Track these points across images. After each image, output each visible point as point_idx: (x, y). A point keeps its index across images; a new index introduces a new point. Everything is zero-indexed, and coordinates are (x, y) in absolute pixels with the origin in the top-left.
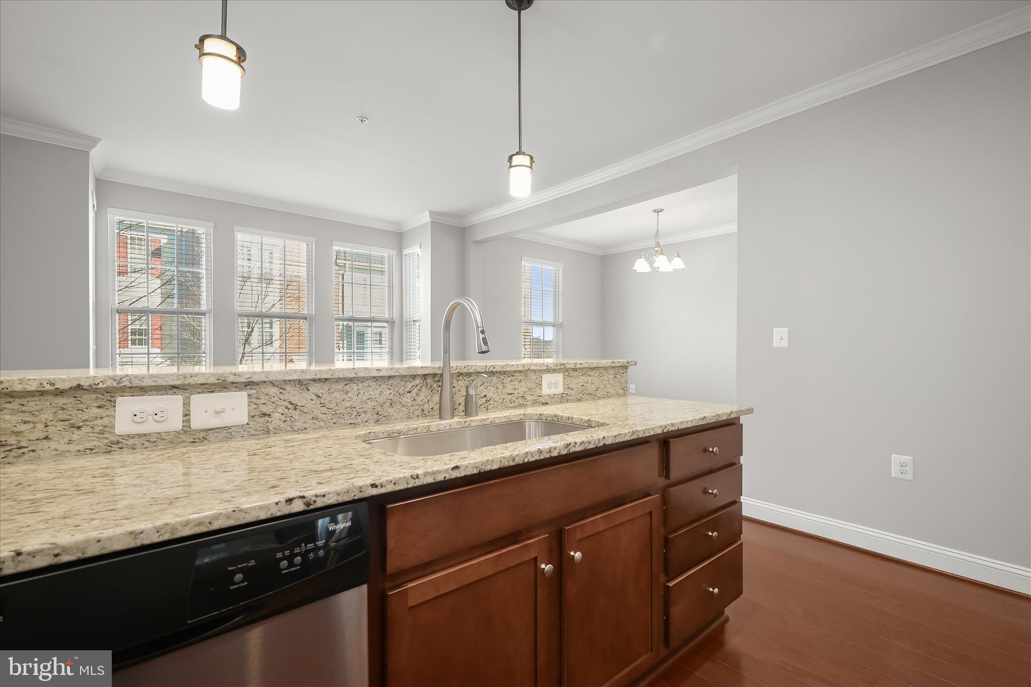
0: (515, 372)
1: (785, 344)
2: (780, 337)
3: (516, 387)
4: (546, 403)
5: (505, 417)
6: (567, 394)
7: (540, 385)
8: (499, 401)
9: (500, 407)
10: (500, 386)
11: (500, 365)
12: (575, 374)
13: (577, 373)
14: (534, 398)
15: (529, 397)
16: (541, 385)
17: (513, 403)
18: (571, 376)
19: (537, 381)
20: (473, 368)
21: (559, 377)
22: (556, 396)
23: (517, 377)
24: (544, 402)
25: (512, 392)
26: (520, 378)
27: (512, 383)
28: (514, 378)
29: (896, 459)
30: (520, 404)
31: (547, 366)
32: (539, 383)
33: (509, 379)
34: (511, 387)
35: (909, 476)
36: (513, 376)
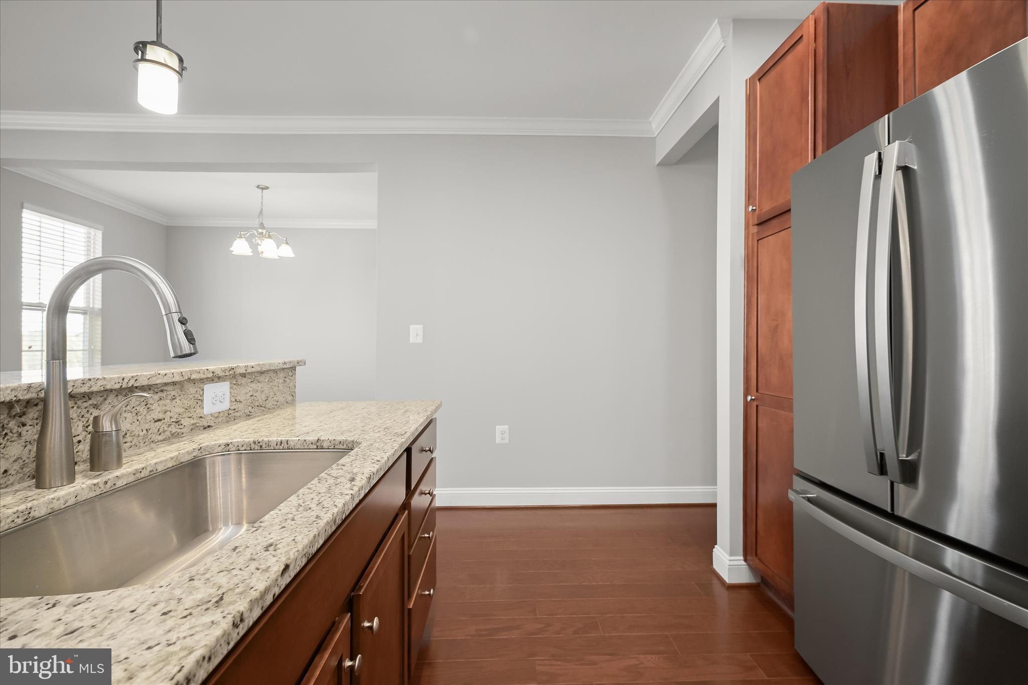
0: (166, 384)
1: (420, 340)
2: (416, 333)
3: (167, 408)
4: (209, 426)
5: (172, 458)
6: (234, 409)
7: (200, 401)
8: (142, 434)
9: (142, 444)
10: (142, 409)
11: (145, 376)
12: (244, 381)
13: (245, 379)
14: (192, 422)
15: (186, 422)
16: (202, 401)
17: (162, 434)
18: (240, 383)
19: (197, 396)
20: (100, 383)
21: (224, 388)
22: (221, 415)
23: (168, 393)
24: (206, 425)
25: (161, 416)
26: (173, 393)
27: (161, 402)
28: (164, 395)
29: (499, 428)
30: (173, 435)
31: (213, 373)
32: (200, 398)
33: (156, 397)
34: (159, 409)
35: (507, 441)
36: (162, 391)
